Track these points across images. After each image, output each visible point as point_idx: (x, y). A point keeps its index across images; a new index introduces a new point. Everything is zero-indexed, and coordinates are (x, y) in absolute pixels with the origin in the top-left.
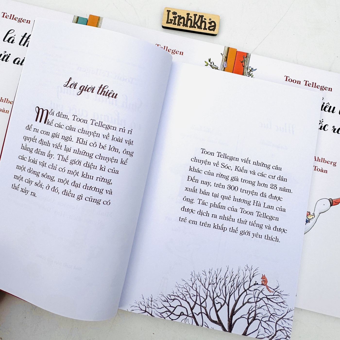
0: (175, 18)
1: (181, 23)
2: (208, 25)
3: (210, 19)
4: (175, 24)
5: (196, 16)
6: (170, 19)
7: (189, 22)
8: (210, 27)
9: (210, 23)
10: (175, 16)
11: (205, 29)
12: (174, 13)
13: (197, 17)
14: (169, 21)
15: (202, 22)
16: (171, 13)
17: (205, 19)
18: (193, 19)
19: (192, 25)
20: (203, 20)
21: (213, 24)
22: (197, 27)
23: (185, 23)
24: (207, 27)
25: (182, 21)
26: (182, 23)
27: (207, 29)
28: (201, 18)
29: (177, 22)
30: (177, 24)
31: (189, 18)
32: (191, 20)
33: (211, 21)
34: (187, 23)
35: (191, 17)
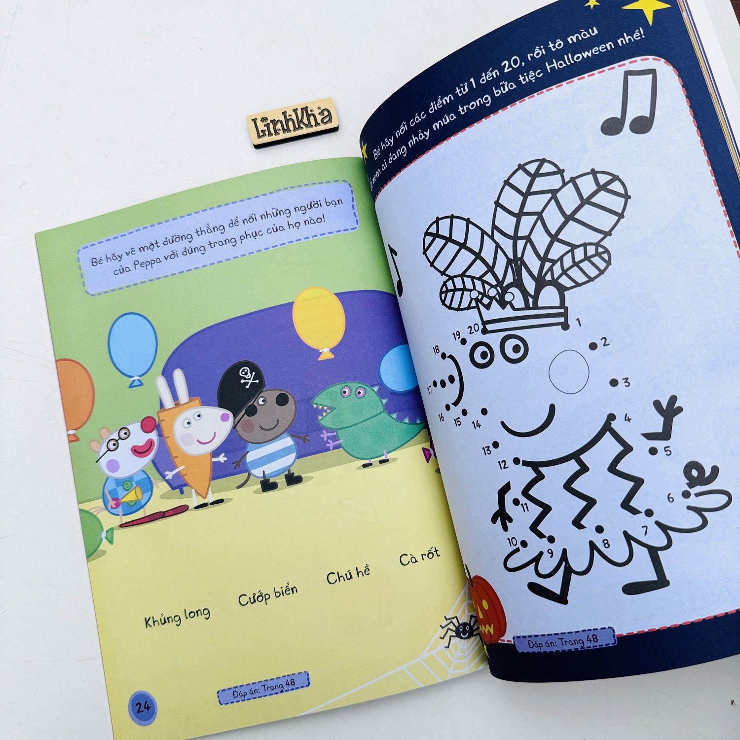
0: (267, 126)
1: (279, 130)
2: (319, 118)
3: (319, 108)
4: (270, 134)
5: (297, 111)
6: (261, 131)
7: (290, 123)
8: (322, 120)
9: (321, 113)
10: (266, 123)
11: (317, 124)
12: (264, 119)
13: (299, 112)
14: (261, 134)
15: (308, 116)
16: (259, 122)
17: (311, 111)
18: (294, 117)
19: (297, 127)
20: (310, 113)
21: (326, 113)
22: (304, 127)
23: (286, 128)
24: (319, 121)
25: (279, 126)
26: (281, 129)
27: (321, 124)
28: (305, 112)
29: (272, 131)
30: (274, 133)
31: (288, 118)
32: (292, 120)
33: (321, 110)
34: (288, 126)
35: (290, 115)
